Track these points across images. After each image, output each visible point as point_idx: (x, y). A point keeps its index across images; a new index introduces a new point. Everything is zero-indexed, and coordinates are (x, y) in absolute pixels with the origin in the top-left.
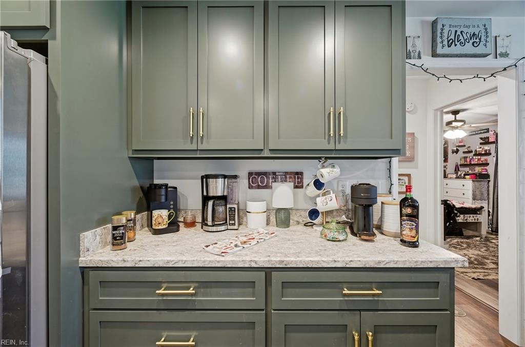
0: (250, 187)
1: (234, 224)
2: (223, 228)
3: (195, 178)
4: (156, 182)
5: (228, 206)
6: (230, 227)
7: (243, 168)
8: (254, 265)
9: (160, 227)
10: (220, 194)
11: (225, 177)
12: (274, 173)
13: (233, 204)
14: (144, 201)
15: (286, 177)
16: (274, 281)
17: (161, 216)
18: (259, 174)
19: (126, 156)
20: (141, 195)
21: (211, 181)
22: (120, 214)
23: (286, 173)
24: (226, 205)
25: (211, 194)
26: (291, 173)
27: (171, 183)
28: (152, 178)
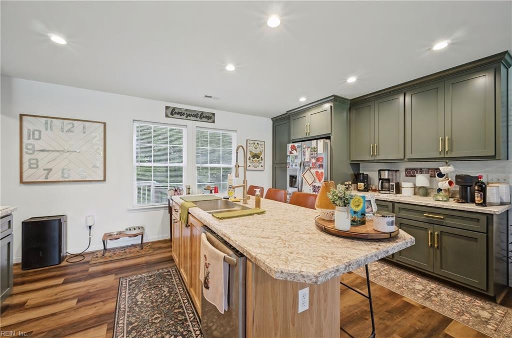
0: (406, 176)
1: (393, 192)
2: (388, 192)
3: (376, 171)
4: (361, 172)
5: (391, 183)
6: (391, 193)
7: (402, 167)
8: (388, 200)
9: (361, 189)
10: (386, 177)
11: (389, 170)
12: (421, 169)
13: (393, 182)
14: (355, 179)
15: (429, 171)
16: (395, 207)
17: (361, 185)
18: (411, 169)
19: (349, 163)
20: (354, 177)
21: (382, 172)
22: (347, 181)
23: (429, 169)
24: (389, 183)
25: (382, 178)
26: (432, 169)
27: (365, 173)
28: (359, 171)
